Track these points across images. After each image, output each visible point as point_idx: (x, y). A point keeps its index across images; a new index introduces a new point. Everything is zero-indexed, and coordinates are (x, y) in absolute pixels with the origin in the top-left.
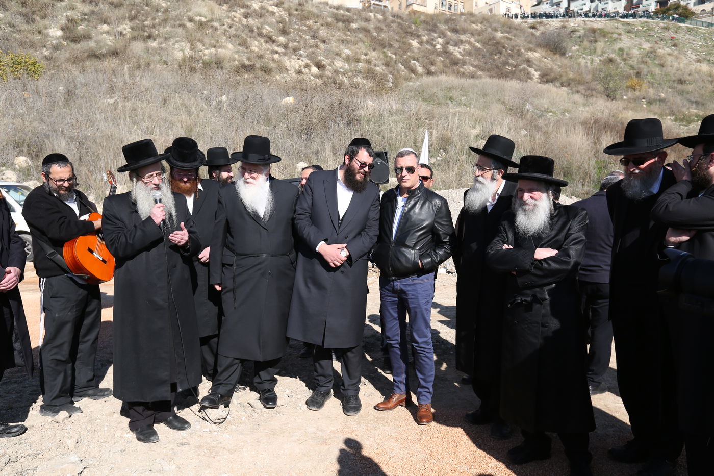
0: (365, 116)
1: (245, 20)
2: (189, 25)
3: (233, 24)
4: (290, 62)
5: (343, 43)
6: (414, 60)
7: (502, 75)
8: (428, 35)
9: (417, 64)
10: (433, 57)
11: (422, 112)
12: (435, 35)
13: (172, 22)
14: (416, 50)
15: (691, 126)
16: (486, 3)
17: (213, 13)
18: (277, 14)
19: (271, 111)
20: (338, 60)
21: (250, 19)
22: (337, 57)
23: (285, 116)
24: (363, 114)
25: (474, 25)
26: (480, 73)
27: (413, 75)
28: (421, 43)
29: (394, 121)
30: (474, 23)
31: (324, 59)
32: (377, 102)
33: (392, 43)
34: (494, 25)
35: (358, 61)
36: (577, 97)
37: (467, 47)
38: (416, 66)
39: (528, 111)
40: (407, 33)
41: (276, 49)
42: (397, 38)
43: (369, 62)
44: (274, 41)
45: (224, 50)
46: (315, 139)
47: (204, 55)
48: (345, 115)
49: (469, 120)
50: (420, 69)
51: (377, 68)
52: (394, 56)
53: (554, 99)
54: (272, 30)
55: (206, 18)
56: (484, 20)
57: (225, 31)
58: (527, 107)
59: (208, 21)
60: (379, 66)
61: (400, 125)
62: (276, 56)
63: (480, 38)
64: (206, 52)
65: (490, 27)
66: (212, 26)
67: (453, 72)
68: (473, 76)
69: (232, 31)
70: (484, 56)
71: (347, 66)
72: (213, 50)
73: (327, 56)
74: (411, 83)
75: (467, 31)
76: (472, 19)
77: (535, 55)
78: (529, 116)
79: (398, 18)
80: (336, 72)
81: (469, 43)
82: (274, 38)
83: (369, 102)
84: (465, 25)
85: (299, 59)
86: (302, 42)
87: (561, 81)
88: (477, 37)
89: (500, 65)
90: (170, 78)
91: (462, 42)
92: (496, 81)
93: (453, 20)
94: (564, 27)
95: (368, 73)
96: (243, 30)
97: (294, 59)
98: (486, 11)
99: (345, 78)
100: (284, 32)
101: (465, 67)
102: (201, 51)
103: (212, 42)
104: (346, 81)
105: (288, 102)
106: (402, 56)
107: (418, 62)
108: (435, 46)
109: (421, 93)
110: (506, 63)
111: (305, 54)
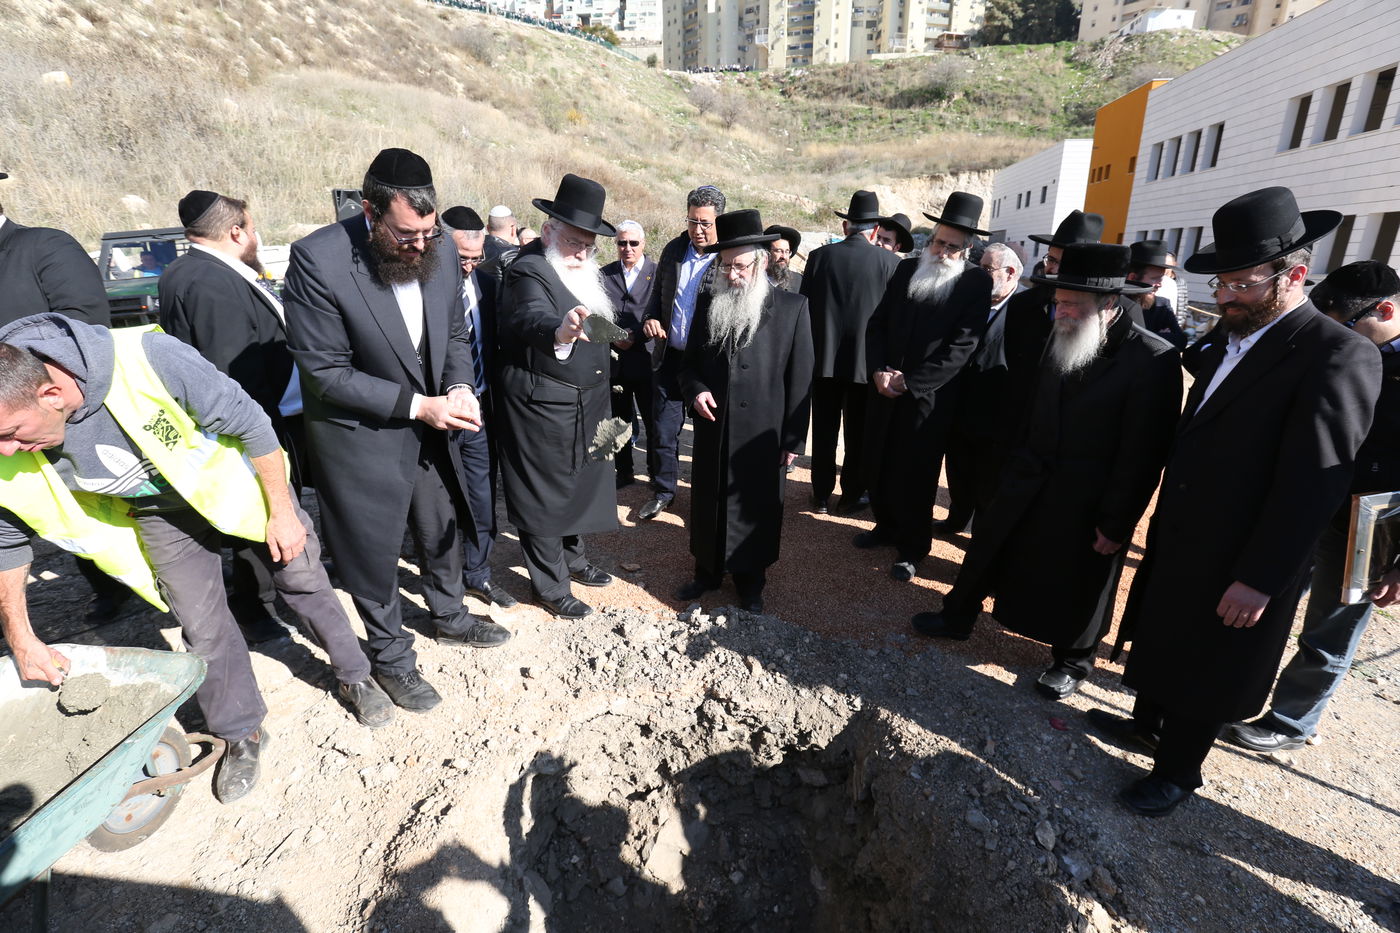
0: (225, 123)
6: (275, 35)
7: (419, 82)
9: (282, 44)
10: (305, 36)
11: (323, 126)
14: (274, 21)
15: (636, 173)
19: (23, 94)
20: (131, 13)
22: (127, 7)
24: (222, 121)
26: (383, 73)
27: (278, 61)
28: (279, 9)
29: (281, 136)
31: (100, 6)
32: (241, 101)
35: (171, 20)
36: (520, 126)
37: (356, 29)
38: (280, 47)
39: (466, 137)
43: (195, 27)
46: (143, 155)
48: (188, 117)
50: (289, 54)
51: (213, 40)
52: (238, 24)
53: (492, 124)
58: (464, 131)
60: (215, 38)
61: (295, 144)
63: (372, 18)
67: (345, 67)
68: (373, 77)
70: (384, 50)
71: (152, 28)
74: (282, 75)
77: (455, 59)
78: (470, 145)
80: (131, 32)
81: (357, 23)
83: (227, 100)
87: (492, 100)
88: (367, 17)
89: (409, 65)
91: (345, 19)
92: (413, 89)
94: (485, 26)
95: (197, 45)
99: (155, 50)
101: (359, 60)
104: (159, 56)
105: (58, 81)
106: (252, 26)
107: (284, 41)
108: (304, 19)
109: (304, 93)
110: (417, 64)
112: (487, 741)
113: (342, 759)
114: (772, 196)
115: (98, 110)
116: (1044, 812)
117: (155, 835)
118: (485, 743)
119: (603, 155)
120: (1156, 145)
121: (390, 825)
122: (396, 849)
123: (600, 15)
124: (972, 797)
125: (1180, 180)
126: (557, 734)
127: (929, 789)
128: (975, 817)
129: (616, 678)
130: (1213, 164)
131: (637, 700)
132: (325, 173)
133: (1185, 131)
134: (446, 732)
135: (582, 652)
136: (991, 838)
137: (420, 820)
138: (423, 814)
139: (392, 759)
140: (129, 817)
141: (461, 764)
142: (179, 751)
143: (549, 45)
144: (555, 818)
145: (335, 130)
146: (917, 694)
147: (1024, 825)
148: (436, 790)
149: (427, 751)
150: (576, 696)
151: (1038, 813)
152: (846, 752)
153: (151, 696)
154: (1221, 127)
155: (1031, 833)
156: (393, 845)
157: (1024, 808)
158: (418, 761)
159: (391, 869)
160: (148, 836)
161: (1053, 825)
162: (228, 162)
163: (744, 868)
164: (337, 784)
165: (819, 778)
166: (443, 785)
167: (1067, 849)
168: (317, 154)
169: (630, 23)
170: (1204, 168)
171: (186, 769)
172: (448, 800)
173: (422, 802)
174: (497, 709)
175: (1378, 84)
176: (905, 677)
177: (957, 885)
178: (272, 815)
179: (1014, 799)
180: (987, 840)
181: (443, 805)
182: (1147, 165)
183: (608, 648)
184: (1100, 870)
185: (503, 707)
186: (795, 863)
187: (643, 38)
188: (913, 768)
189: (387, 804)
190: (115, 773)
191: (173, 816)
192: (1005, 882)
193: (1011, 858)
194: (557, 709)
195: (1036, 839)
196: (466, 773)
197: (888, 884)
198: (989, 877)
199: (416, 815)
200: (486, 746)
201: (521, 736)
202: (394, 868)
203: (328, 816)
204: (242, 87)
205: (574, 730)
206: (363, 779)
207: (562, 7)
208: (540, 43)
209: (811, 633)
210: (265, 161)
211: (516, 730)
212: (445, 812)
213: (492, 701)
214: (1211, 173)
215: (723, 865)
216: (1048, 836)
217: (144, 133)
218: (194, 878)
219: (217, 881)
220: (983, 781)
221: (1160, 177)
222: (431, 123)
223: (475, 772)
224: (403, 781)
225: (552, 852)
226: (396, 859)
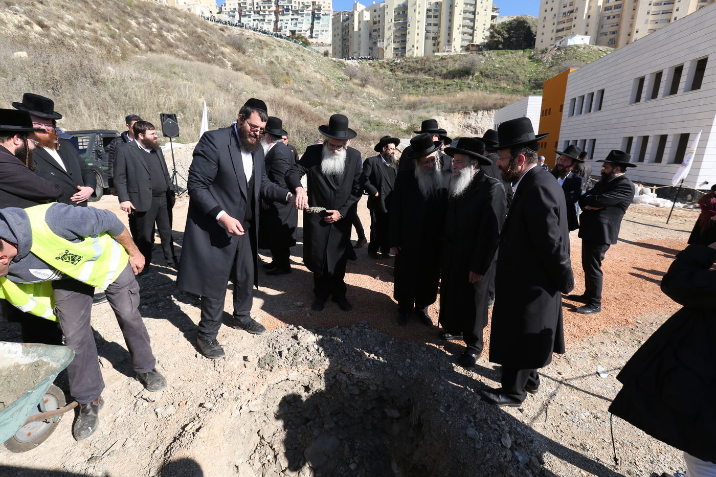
0: (108, 79)
5: (63, 8)
6: (136, 37)
7: (209, 61)
8: (144, 18)
9: (139, 41)
10: (151, 37)
11: (158, 81)
12: (150, 20)
14: (136, 29)
15: (317, 108)
16: (185, 3)
19: (4, 63)
20: (61, 23)
22: (60, 21)
23: (22, 70)
24: (106, 78)
25: (180, 19)
26: (190, 57)
28: (139, 24)
29: (137, 86)
30: (179, 17)
31: (46, 20)
32: (116, 68)
33: (112, 18)
34: (195, 22)
35: (83, 28)
36: (259, 83)
37: (177, 34)
38: (138, 43)
40: (124, 12)
42: (117, 15)
43: (95, 31)
48: (89, 76)
49: (196, 91)
50: (143, 46)
51: (104, 38)
52: (117, 31)
53: (246, 81)
56: (186, 16)
58: (231, 86)
60: (105, 37)
61: (143, 90)
63: (186, 29)
65: (192, 22)
67: (171, 53)
68: (185, 58)
70: (191, 45)
71: (72, 31)
73: (48, 17)
74: (138, 56)
75: (175, 22)
76: (177, 13)
77: (227, 50)
80: (62, 34)
81: (178, 32)
83: (109, 68)
84: (173, 17)
85: (15, 14)
87: (245, 71)
88: (183, 29)
89: (203, 53)
91: (172, 29)
92: (205, 65)
93: (162, 10)
94: (243, 34)
95: (96, 40)
97: (8, 12)
98: (185, 9)
99: (73, 42)
101: (178, 50)
104: (75, 45)
105: (22, 56)
106: (124, 32)
107: (140, 39)
108: (151, 29)
109: (149, 65)
110: (208, 53)
111: (23, 10)
112: (223, 393)
113: (146, 404)
114: (385, 120)
115: (42, 71)
116: (507, 429)
117: (43, 444)
118: (222, 395)
119: (300, 99)
120: (573, 99)
121: (169, 437)
122: (171, 450)
123: (301, 31)
124: (470, 422)
125: (584, 116)
126: (260, 390)
127: (449, 418)
128: (471, 432)
129: (292, 362)
130: (600, 109)
131: (303, 373)
132: (158, 105)
133: (586, 93)
134: (202, 389)
135: (275, 348)
136: (478, 443)
137: (184, 434)
138: (186, 431)
139: (172, 404)
140: (29, 434)
141: (208, 405)
142: (59, 399)
143: (275, 44)
144: (259, 435)
145: (164, 84)
146: (445, 370)
147: (496, 436)
148: (194, 419)
149: (191, 399)
150: (271, 371)
151: (503, 430)
152: (409, 400)
153: (45, 368)
154: (603, 91)
155: (499, 440)
156: (170, 448)
157: (497, 427)
158: (186, 404)
159: (167, 460)
160: (39, 444)
161: (510, 436)
162: (108, 99)
163: (357, 461)
164: (142, 416)
165: (395, 414)
166: (198, 416)
167: (517, 448)
168: (154, 96)
169: (316, 35)
170: (595, 111)
171: (62, 408)
172: (200, 423)
173: (186, 425)
174: (230, 377)
175: (675, 73)
176: (440, 361)
177: (461, 468)
178: (107, 433)
179: (492, 423)
180: (476, 443)
181: (197, 426)
182: (568, 109)
183: (289, 346)
184: (533, 458)
185: (233, 376)
186: (384, 459)
187: (322, 42)
188: (441, 407)
189: (168, 426)
190: (22, 408)
191: (53, 433)
192: (485, 465)
193: (488, 453)
194: (261, 377)
195: (501, 443)
196: (211, 410)
197: (428, 468)
198: (477, 462)
199: (183, 432)
200: (222, 396)
201: (241, 391)
202: (169, 460)
203: (136, 433)
204: (117, 61)
205: (269, 388)
206: (156, 414)
207: (282, 26)
208: (271, 43)
209: (393, 339)
210: (127, 98)
211: (239, 388)
212: (198, 430)
213: (227, 373)
214: (599, 114)
215: (346, 460)
216: (508, 442)
217: (65, 83)
218: (62, 466)
219: (74, 468)
220: (476, 413)
221: (574, 114)
222: (214, 81)
223: (215, 410)
224: (178, 414)
225: (256, 453)
226: (170, 454)
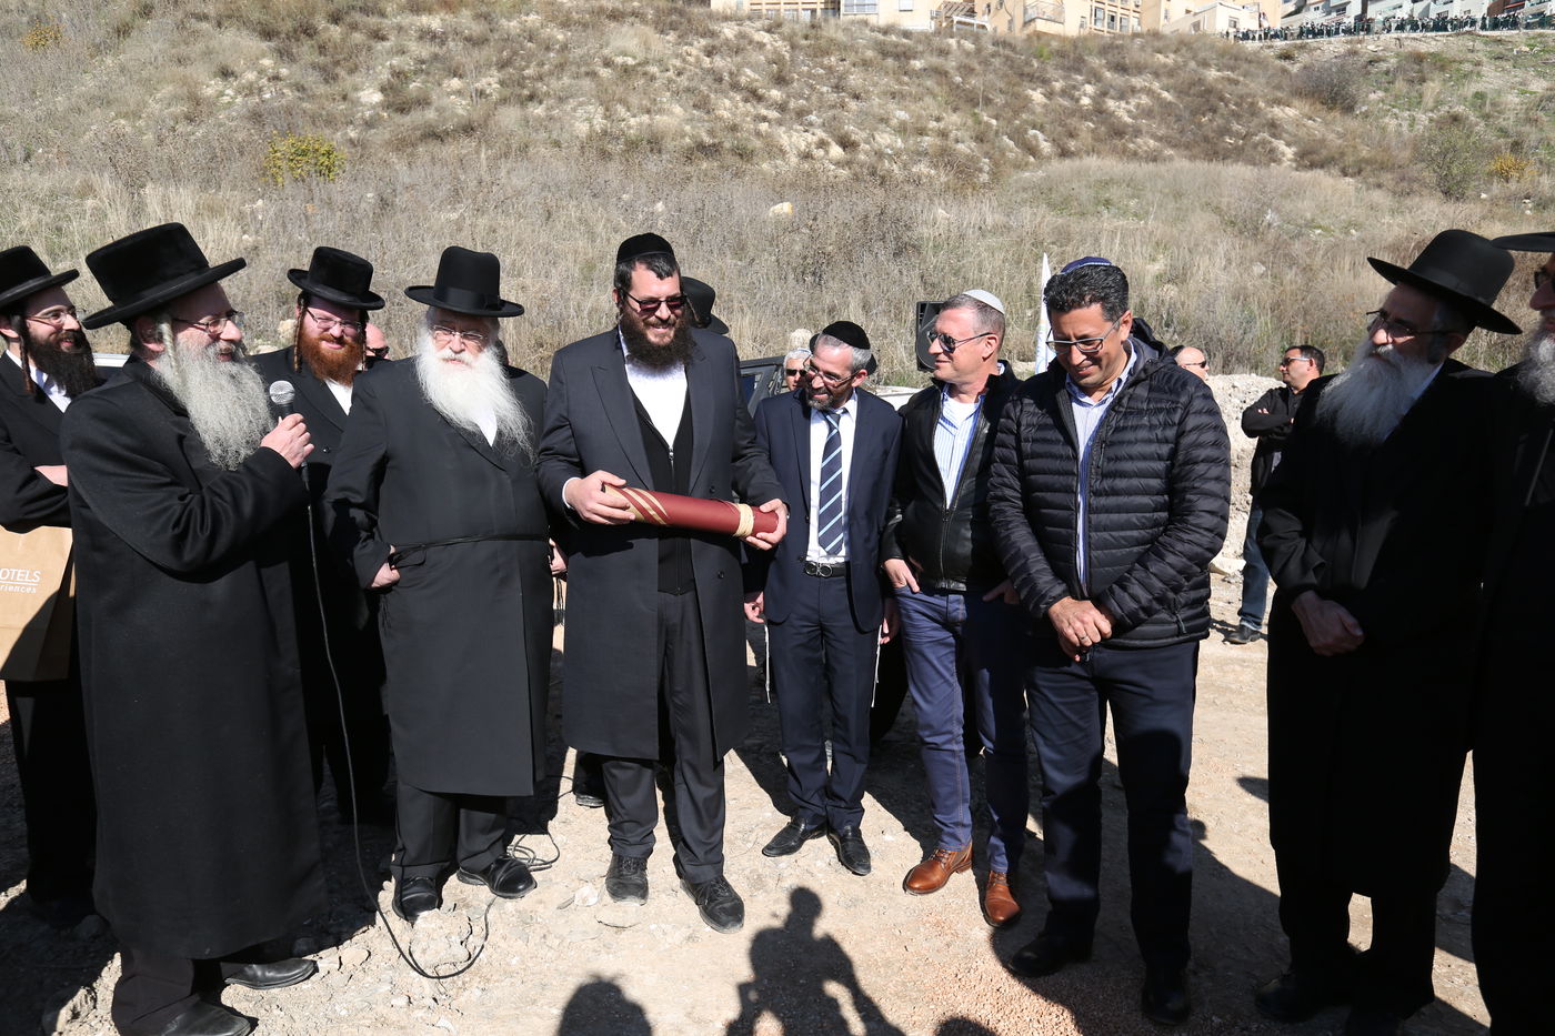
0: (929, 238)
1: (707, 60)
2: (605, 73)
3: (684, 68)
4: (790, 137)
5: (894, 98)
6: (1034, 128)
7: (1221, 156)
8: (1065, 78)
9: (1041, 137)
11: (1045, 229)
12: (1080, 78)
13: (574, 68)
14: (1039, 110)
16: (1188, 11)
17: (648, 49)
18: (769, 47)
19: (747, 230)
20: (883, 132)
21: (717, 58)
22: (883, 126)
23: (773, 240)
24: (926, 236)
25: (1161, 57)
26: (1168, 152)
27: (1031, 159)
29: (989, 248)
30: (1160, 52)
31: (857, 130)
32: (955, 209)
33: (991, 96)
34: (1203, 55)
35: (922, 132)
38: (1037, 140)
39: (1269, 225)
40: (1022, 75)
41: (764, 112)
42: (1003, 85)
43: (943, 134)
44: (760, 99)
45: (665, 118)
46: (831, 284)
47: (629, 128)
49: (1143, 243)
50: (1045, 147)
51: (960, 146)
52: (994, 122)
53: (1326, 201)
54: (757, 77)
55: (634, 58)
56: (1182, 45)
57: (670, 81)
58: (1268, 217)
59: (639, 64)
60: (963, 142)
61: (1000, 256)
62: (764, 127)
63: (1172, 81)
64: (633, 121)
65: (1195, 58)
66: (645, 74)
67: (1116, 152)
68: (1153, 158)
69: (683, 81)
70: (1179, 120)
71: (900, 143)
72: (645, 118)
73: (862, 124)
74: (1026, 174)
75: (1146, 68)
76: (1157, 44)
77: (1290, 112)
78: (1271, 236)
79: (1004, 48)
80: (880, 155)
81: (1149, 92)
82: (761, 91)
83: (940, 210)
84: (1144, 56)
85: (806, 131)
86: (814, 98)
87: (1342, 165)
88: (1165, 80)
89: (1212, 135)
90: (562, 171)
91: (1133, 90)
92: (1199, 167)
94: (1356, 53)
95: (941, 155)
96: (703, 80)
97: (796, 131)
98: (1186, 28)
99: (894, 167)
100: (780, 80)
101: (1138, 140)
102: (624, 120)
103: (644, 102)
104: (896, 171)
105: (782, 212)
106: (1010, 121)
107: (1043, 132)
108: (1077, 100)
110: (1226, 132)
111: (820, 121)
145: (1060, 233)
